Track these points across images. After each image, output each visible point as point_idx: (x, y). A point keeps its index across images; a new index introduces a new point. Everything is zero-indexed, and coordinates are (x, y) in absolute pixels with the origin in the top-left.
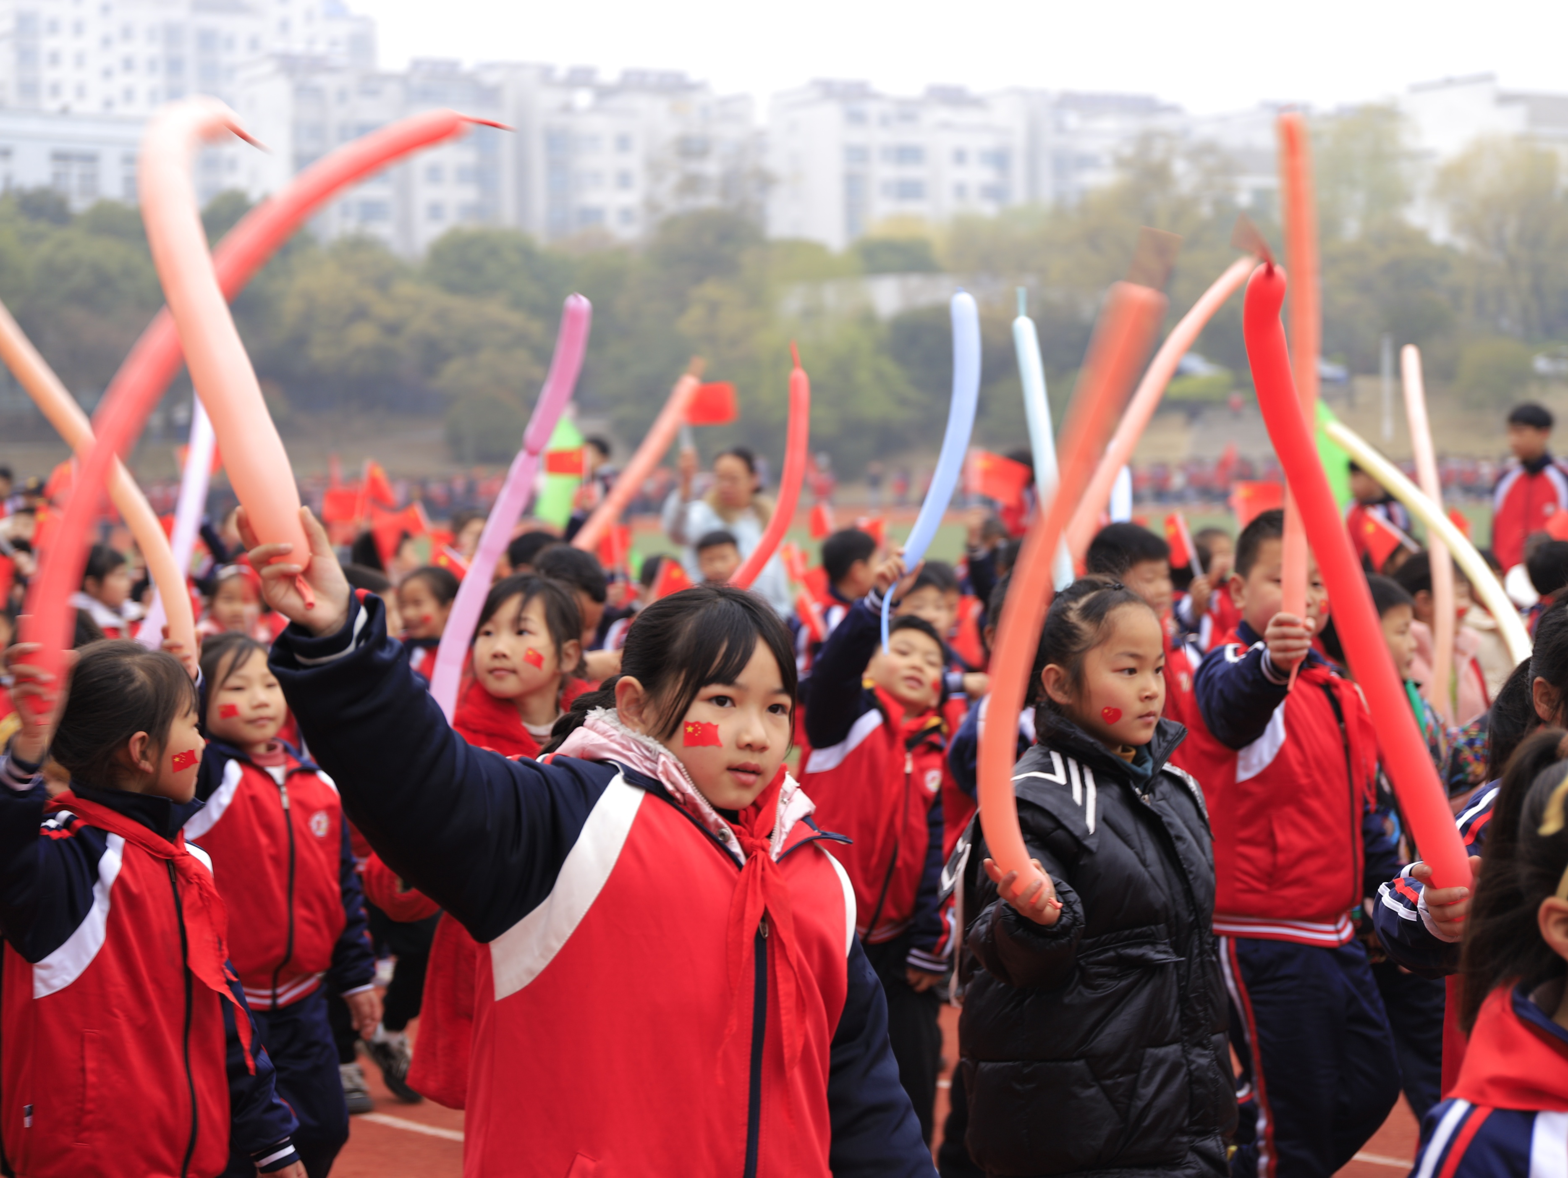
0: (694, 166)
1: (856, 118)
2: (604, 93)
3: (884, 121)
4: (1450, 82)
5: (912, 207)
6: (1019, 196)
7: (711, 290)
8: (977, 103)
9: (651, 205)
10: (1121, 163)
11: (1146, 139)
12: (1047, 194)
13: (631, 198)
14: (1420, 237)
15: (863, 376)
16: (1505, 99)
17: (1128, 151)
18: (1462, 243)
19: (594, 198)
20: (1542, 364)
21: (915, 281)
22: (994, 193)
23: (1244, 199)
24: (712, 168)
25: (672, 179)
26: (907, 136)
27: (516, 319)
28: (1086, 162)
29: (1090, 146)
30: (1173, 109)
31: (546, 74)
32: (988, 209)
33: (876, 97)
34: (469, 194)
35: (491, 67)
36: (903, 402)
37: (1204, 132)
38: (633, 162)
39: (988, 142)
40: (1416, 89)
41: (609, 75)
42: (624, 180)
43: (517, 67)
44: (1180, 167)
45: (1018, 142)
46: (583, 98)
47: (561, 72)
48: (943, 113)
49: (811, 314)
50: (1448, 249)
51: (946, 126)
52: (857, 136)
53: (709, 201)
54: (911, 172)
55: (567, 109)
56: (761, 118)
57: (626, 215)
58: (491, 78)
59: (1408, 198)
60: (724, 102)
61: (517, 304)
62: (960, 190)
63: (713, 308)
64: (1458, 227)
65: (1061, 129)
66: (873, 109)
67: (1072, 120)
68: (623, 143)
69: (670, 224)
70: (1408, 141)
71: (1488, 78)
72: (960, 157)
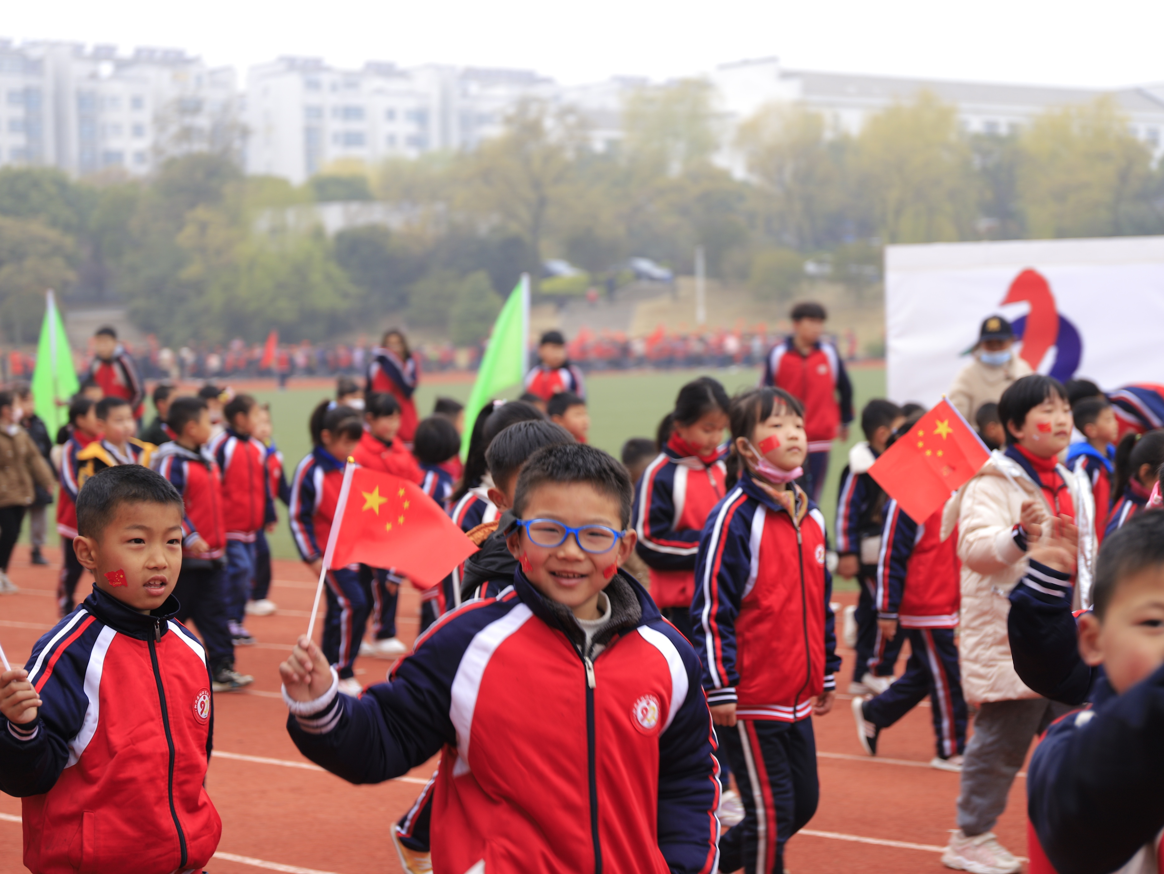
0: (188, 120)
1: (313, 85)
2: (121, 65)
3: (334, 88)
4: (746, 63)
5: (356, 152)
6: (435, 144)
7: (201, 213)
8: (403, 75)
9: (157, 150)
10: (508, 121)
11: (524, 104)
12: (455, 141)
13: (143, 144)
14: (725, 175)
15: (316, 277)
16: (786, 75)
17: (511, 111)
18: (755, 180)
19: (115, 144)
20: (811, 267)
21: (354, 207)
22: (416, 141)
23: (599, 146)
24: (203, 122)
25: (173, 129)
26: (351, 99)
27: (53, 235)
28: (483, 119)
29: (485, 107)
30: (547, 81)
31: (77, 50)
32: (412, 154)
33: (328, 69)
34: (19, 140)
35: (35, 44)
36: (345, 295)
37: (570, 97)
38: (145, 116)
39: (411, 104)
40: (723, 67)
41: (125, 51)
42: (138, 131)
43: (55, 45)
44: (549, 123)
45: (434, 104)
46: (106, 69)
47: (89, 49)
48: (378, 82)
49: (277, 231)
50: (745, 184)
51: (379, 91)
52: (314, 99)
53: (200, 147)
54: (355, 126)
55: (94, 76)
56: (241, 85)
57: (140, 157)
58: (35, 53)
59: (716, 147)
60: (213, 73)
61: (54, 223)
62: (391, 139)
63: (203, 227)
64: (751, 168)
65: (465, 95)
66: (325, 79)
67: (474, 88)
68: (137, 103)
69: (171, 162)
70: (716, 105)
71: (773, 60)
72: (391, 115)
